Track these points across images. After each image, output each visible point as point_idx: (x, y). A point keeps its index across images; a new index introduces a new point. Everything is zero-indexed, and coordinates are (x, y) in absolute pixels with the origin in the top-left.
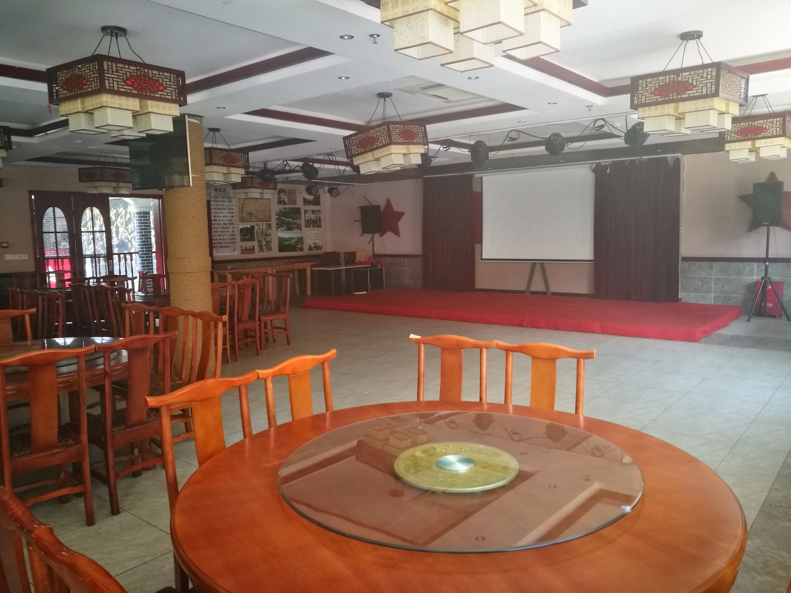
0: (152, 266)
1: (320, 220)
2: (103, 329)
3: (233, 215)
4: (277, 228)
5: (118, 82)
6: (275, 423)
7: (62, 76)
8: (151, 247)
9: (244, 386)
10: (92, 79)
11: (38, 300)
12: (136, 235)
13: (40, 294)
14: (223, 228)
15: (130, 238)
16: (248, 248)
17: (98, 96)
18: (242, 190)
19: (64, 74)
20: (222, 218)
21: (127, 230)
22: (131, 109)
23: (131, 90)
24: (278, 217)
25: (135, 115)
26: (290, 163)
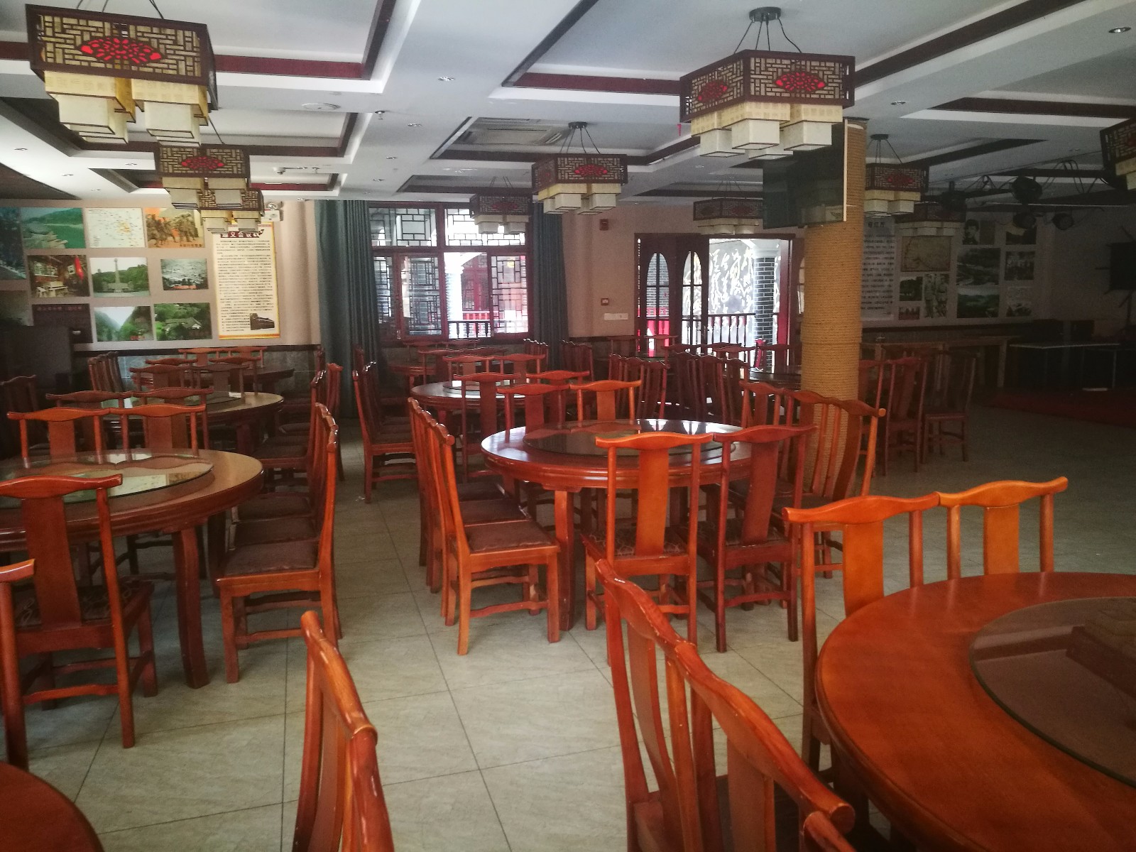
0: (771, 332)
1: (1032, 268)
2: (710, 413)
3: (892, 261)
4: (958, 281)
5: (765, 84)
6: (959, 572)
7: (698, 85)
8: (772, 307)
9: (917, 512)
10: (734, 84)
11: (639, 371)
12: (754, 289)
13: (642, 363)
14: (875, 281)
15: (744, 294)
16: (910, 309)
17: (739, 106)
18: (911, 225)
19: (700, 82)
20: (875, 266)
21: (742, 282)
22: (779, 119)
23: (781, 93)
24: (961, 264)
25: (784, 127)
26: (995, 179)
